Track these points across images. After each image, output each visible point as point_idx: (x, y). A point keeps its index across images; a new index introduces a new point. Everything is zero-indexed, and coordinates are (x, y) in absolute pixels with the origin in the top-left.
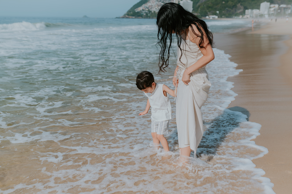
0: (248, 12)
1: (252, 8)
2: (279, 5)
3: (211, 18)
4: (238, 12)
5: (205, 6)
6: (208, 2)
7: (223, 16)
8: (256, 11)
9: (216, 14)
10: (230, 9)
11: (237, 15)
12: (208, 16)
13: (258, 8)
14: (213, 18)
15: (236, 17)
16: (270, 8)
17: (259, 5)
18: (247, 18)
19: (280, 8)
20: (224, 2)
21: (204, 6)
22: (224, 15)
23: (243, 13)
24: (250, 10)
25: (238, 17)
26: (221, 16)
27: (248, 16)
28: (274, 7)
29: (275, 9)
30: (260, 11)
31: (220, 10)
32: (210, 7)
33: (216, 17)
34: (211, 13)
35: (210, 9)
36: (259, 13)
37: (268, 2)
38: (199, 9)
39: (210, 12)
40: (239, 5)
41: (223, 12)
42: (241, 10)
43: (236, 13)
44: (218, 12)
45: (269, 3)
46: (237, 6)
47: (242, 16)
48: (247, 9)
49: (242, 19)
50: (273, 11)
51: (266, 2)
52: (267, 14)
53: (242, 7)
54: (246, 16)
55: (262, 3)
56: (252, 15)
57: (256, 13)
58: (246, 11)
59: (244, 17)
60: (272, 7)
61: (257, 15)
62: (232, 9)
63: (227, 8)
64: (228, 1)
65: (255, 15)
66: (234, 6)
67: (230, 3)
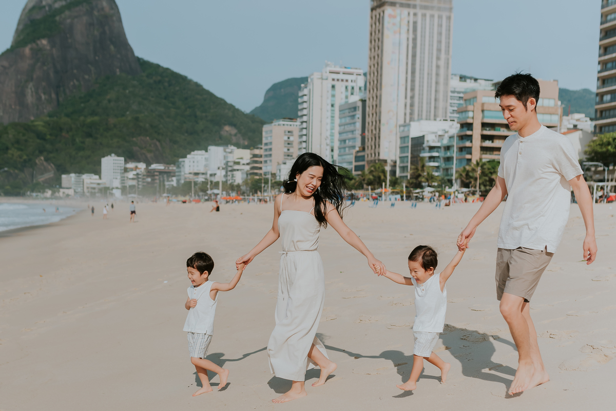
0: (69, 179)
1: (80, 172)
2: (148, 164)
4: (41, 179)
8: (89, 179)
10: (17, 171)
11: (37, 188)
13: (97, 171)
15: (34, 194)
16: (126, 170)
17: (99, 163)
18: (68, 195)
23: (55, 184)
24: (73, 175)
25: (41, 195)
27: (71, 192)
28: (136, 168)
29: (138, 174)
30: (100, 178)
36: (99, 184)
37: (118, 155)
40: (40, 160)
42: (50, 175)
43: (35, 181)
45: (122, 159)
46: (36, 164)
47: (53, 193)
48: (67, 172)
49: (51, 198)
50: (133, 179)
51: (113, 155)
52: (117, 188)
53: (50, 167)
54: (64, 193)
55: (104, 157)
56: (79, 190)
57: (91, 183)
58: (64, 176)
59: (57, 194)
60: (132, 170)
61: (94, 188)
62: (22, 170)
63: (6, 169)
64: (7, 149)
65: (88, 188)
66: (25, 161)
67: (14, 153)
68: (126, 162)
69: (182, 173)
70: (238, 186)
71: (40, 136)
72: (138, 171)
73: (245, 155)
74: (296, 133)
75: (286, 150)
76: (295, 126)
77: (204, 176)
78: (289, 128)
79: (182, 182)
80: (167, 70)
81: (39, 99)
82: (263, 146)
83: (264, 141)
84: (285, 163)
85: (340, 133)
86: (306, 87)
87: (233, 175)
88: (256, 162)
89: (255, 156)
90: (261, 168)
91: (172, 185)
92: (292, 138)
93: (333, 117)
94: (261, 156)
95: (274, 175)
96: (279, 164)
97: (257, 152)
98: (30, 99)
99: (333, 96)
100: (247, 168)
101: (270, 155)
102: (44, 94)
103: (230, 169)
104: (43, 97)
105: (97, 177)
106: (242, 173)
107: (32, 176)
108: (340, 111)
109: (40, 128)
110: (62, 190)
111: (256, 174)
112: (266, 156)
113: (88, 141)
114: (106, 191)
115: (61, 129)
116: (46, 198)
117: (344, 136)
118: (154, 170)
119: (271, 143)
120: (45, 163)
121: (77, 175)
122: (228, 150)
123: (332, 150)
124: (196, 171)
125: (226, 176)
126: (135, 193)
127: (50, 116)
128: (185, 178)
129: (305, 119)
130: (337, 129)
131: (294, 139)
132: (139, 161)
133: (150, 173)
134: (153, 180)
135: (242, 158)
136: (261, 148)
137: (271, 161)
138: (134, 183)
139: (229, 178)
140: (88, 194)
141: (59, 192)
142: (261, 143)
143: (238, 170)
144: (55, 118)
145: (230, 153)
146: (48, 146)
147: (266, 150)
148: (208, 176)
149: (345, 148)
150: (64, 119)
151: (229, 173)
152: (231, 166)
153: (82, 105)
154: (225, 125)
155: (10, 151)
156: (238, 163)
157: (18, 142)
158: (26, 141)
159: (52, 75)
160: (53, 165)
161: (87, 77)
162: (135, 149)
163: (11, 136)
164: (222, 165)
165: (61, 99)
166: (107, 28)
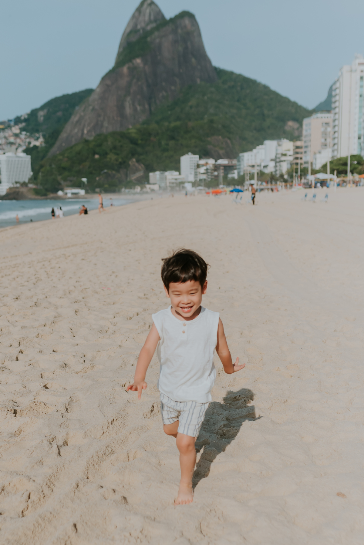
0: (155, 176)
1: (164, 169)
2: (216, 161)
3: (69, 195)
4: (134, 177)
5: (53, 166)
6: (61, 157)
7: (98, 190)
8: (171, 175)
9: (80, 185)
10: (114, 172)
11: (130, 185)
12: (62, 190)
13: (177, 168)
14: (73, 194)
15: (127, 190)
16: (198, 166)
17: (178, 162)
18: (153, 190)
19: (216, 168)
20: (97, 156)
21: (50, 165)
22: (100, 186)
23: (144, 181)
24: (158, 173)
25: (132, 191)
26: (92, 188)
27: (156, 187)
28: (207, 163)
29: (207, 169)
30: (180, 174)
31: (89, 175)
32: (64, 169)
33: (82, 192)
34: (69, 183)
35: (66, 173)
36: (176, 179)
37: (194, 153)
38: (40, 174)
39: (65, 180)
40: (133, 162)
41: (97, 179)
42: (140, 174)
43: (128, 179)
44: (84, 180)
45: (197, 157)
46: (129, 165)
47: (142, 188)
48: (153, 170)
49: (139, 193)
50: (204, 173)
51: (190, 153)
52: (189, 182)
53: (140, 167)
54: (150, 188)
55: (182, 155)
56: (163, 185)
57: (172, 179)
58: (151, 174)
59: (144, 190)
60: (203, 165)
61: (173, 183)
62: (118, 171)
63: (106, 171)
64: (106, 154)
65: (170, 183)
66: (121, 163)
67: (112, 157)
68: (200, 158)
69: (242, 166)
71: (134, 142)
72: (208, 167)
74: (331, 124)
75: (323, 140)
76: (331, 118)
77: (259, 168)
78: (326, 120)
79: (242, 174)
80: (240, 75)
81: (135, 110)
82: (303, 138)
83: (304, 133)
84: (320, 153)
86: (338, 81)
87: (280, 166)
88: (297, 153)
89: (297, 147)
90: (301, 158)
91: (233, 177)
92: (329, 129)
93: (361, 107)
94: (302, 147)
95: (311, 164)
96: (315, 153)
97: (298, 143)
98: (128, 111)
99: (361, 87)
100: (291, 158)
101: (310, 146)
102: (140, 105)
103: (278, 160)
104: (139, 108)
105: (177, 173)
106: (287, 164)
107: (127, 175)
109: (133, 135)
110: (148, 186)
111: (297, 164)
112: (306, 147)
113: (172, 143)
114: (181, 185)
115: (150, 135)
116: (136, 194)
118: (220, 165)
119: (310, 135)
120: (137, 164)
121: (162, 172)
124: (254, 164)
125: (276, 166)
126: (202, 186)
127: (144, 123)
128: (244, 171)
129: (337, 110)
131: (331, 129)
132: (211, 157)
135: (289, 150)
136: (303, 140)
137: (309, 151)
138: (204, 177)
139: (278, 168)
140: (169, 188)
141: (146, 187)
143: (284, 161)
144: (145, 126)
145: (280, 145)
146: (139, 150)
147: (306, 141)
148: (262, 167)
150: (154, 126)
151: (278, 164)
152: (279, 158)
153: (169, 112)
154: (288, 120)
155: (109, 156)
156: (285, 155)
157: (115, 148)
158: (121, 146)
159: (145, 88)
160: (142, 165)
161: (173, 88)
162: (209, 147)
163: (109, 143)
164: (273, 157)
165: (153, 109)
166: (189, 44)
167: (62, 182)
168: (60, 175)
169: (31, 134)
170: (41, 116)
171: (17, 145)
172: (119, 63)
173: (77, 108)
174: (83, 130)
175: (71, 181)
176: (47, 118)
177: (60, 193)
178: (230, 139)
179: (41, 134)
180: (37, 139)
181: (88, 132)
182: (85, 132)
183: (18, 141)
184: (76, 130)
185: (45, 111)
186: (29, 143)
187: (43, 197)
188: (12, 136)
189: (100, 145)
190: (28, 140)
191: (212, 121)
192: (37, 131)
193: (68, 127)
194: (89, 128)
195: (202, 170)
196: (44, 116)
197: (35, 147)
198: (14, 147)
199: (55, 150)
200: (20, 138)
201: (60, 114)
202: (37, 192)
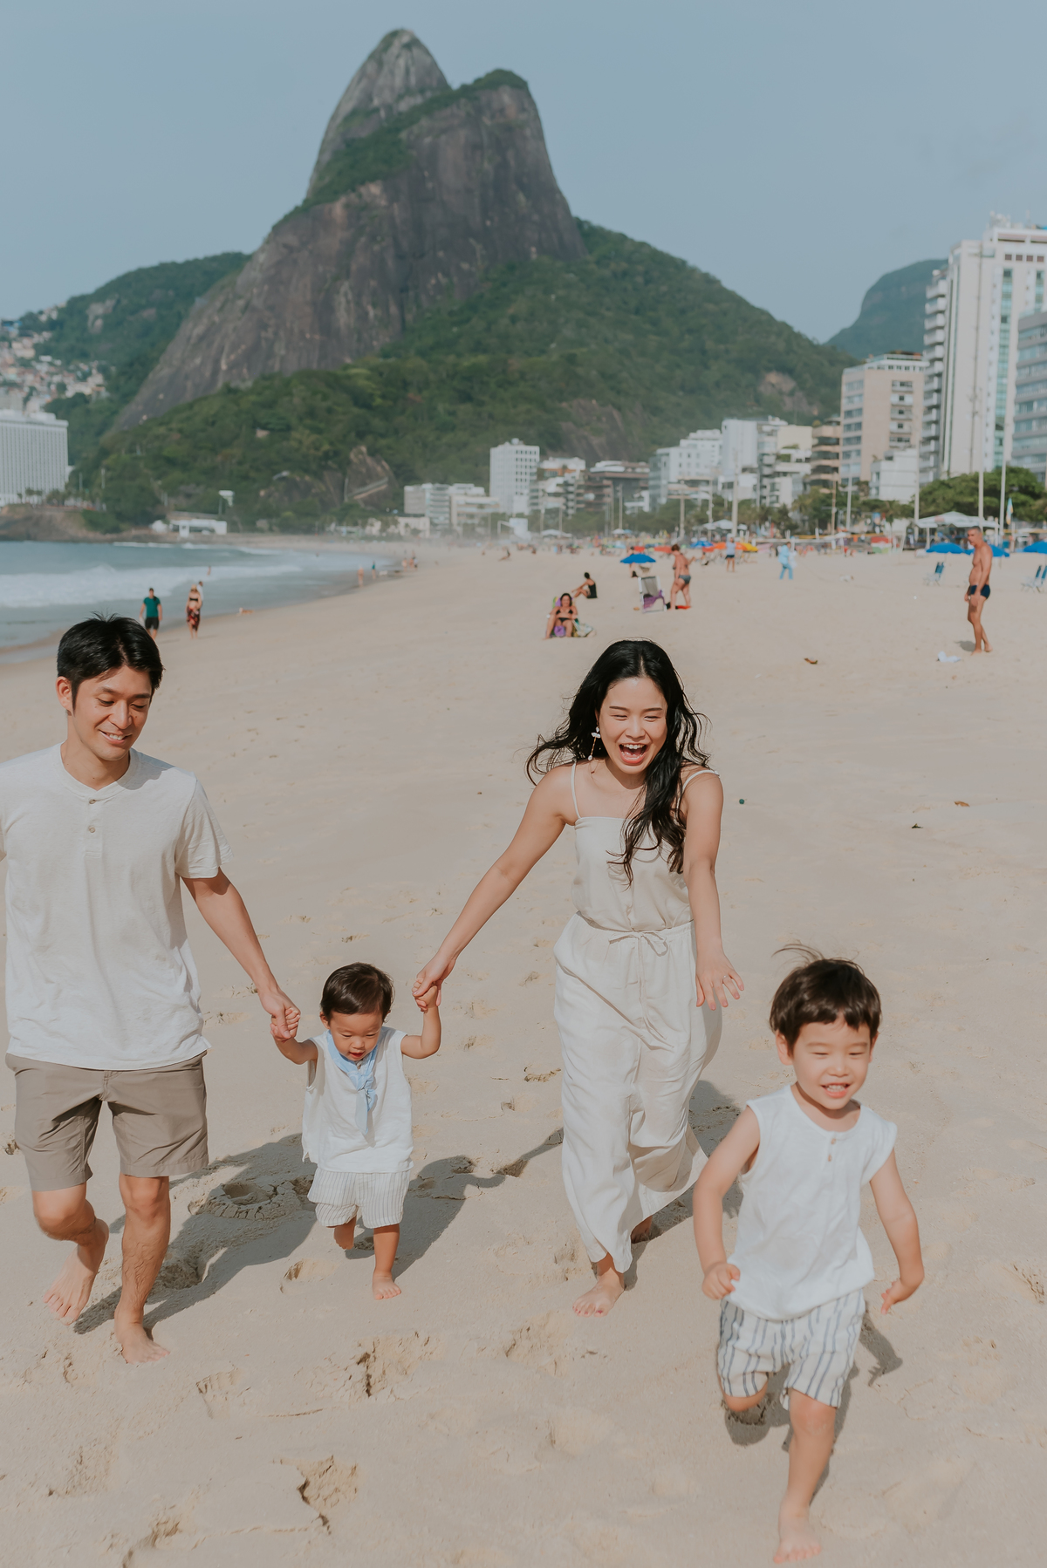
0: (419, 495)
1: (444, 480)
2: (589, 464)
3: (184, 533)
4: (361, 495)
5: (140, 453)
6: (162, 430)
7: (262, 523)
8: (463, 495)
9: (214, 509)
10: (307, 478)
11: (352, 515)
12: (162, 518)
13: (479, 475)
14: (193, 530)
15: (343, 529)
16: (541, 475)
17: (486, 460)
18: (416, 532)
20: (261, 434)
21: (131, 451)
22: (268, 513)
23: (389, 506)
24: (428, 487)
25: (358, 530)
26: (246, 519)
27: (423, 524)
28: (565, 468)
29: (566, 484)
31: (240, 482)
32: (171, 462)
33: (221, 527)
34: (182, 501)
35: (176, 475)
36: (481, 506)
37: (527, 442)
38: (103, 471)
39: (173, 491)
40: (359, 453)
41: (262, 493)
42: (379, 486)
43: (346, 500)
44: (227, 494)
45: (533, 450)
46: (349, 462)
47: (385, 526)
48: (415, 479)
49: (380, 539)
50: (556, 495)
51: (516, 441)
52: (520, 516)
53: (379, 469)
54: (407, 525)
55: (496, 445)
56: (442, 519)
57: (468, 504)
58: (408, 489)
59: (392, 529)
60: (554, 474)
61: (471, 516)
62: (317, 476)
63: (285, 474)
64: (288, 428)
65: (459, 515)
66: (326, 456)
67: (302, 437)
68: (544, 455)
69: (664, 482)
70: (784, 512)
71: (361, 400)
72: (568, 477)
73: (801, 438)
74: (919, 386)
75: (894, 427)
76: (915, 371)
77: (710, 488)
78: (903, 376)
79: (663, 501)
81: (363, 317)
82: (841, 419)
83: (845, 405)
84: (890, 458)
85: (1020, 386)
86: (943, 277)
87: (773, 485)
88: (826, 455)
89: (824, 441)
90: (836, 469)
91: (640, 508)
92: (908, 400)
93: (1004, 347)
94: (837, 442)
95: (862, 485)
96: (876, 460)
97: (828, 431)
98: (343, 317)
99: (1007, 296)
100: (806, 468)
101: (859, 439)
102: (374, 306)
103: (767, 471)
104: (371, 313)
105: (481, 490)
106: (794, 482)
107: (341, 487)
108: (1021, 332)
109: (362, 383)
110: (402, 520)
111: (825, 484)
112: (848, 440)
113: (465, 409)
114: (495, 523)
115: (406, 385)
116: (369, 538)
117: (1029, 393)
118: (603, 475)
119: (860, 411)
120: (369, 460)
121: (438, 485)
122: (766, 428)
123: (999, 427)
124: (693, 477)
125: (760, 487)
126: (556, 527)
127: (385, 354)
128: (668, 493)
129: (938, 352)
130: (1013, 376)
131: (916, 400)
132: (572, 454)
133: (594, 483)
134: (599, 497)
135: (795, 447)
136: (838, 423)
137: (859, 452)
138: (557, 503)
139: (765, 492)
140: (459, 529)
141: (396, 523)
142: (837, 410)
143: (785, 474)
144: (392, 360)
145: (770, 434)
146: (377, 423)
147: (848, 427)
148: (720, 486)
149: (1029, 421)
150: (414, 362)
151: (766, 481)
152: (769, 466)
153: (455, 329)
154: (769, 370)
155: (295, 435)
156: (787, 458)
157: (311, 413)
158: (330, 411)
159: (390, 263)
160: (384, 463)
161: (465, 266)
162: (566, 426)
163: (296, 400)
164: (752, 461)
165: (409, 317)
166: (510, 155)
167: (165, 498)
168: (159, 478)
169: (67, 363)
170: (97, 318)
171: (26, 390)
172: (322, 192)
173: (199, 302)
174: (217, 362)
175: (188, 496)
176: (113, 322)
177: (158, 526)
178: (619, 409)
179: (95, 364)
180: (84, 377)
181: (231, 367)
182: (224, 367)
183: (30, 379)
184: (198, 361)
185: (110, 303)
186: (62, 387)
187: (109, 536)
188: (13, 365)
189: (270, 405)
190: (57, 379)
191: (571, 359)
192: (84, 356)
193: (176, 351)
194: (232, 357)
195: (552, 485)
196: (105, 317)
197: (81, 398)
198: (18, 395)
199: (136, 411)
200: (36, 373)
201: (149, 314)
202: (92, 521)
